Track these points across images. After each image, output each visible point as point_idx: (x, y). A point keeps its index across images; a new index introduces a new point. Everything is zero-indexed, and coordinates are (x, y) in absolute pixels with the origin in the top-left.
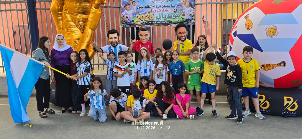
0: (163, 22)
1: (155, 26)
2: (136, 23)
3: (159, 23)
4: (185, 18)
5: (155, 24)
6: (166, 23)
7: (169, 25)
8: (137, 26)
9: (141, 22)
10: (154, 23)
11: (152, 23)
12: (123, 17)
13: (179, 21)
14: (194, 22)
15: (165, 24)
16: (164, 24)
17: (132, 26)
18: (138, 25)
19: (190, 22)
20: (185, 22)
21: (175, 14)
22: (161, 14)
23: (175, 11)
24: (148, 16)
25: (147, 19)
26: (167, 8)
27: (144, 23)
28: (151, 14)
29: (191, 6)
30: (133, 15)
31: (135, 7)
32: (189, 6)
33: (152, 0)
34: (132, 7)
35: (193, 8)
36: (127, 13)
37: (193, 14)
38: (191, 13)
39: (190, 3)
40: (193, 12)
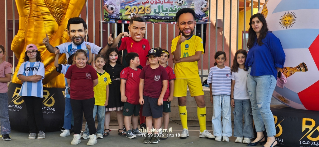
0: (164, 18)
1: (152, 22)
2: (125, 18)
3: (157, 19)
5: (152, 20)
6: (167, 19)
7: (172, 23)
8: (126, 22)
10: (150, 19)
11: (148, 18)
12: (106, 8)
14: (206, 19)
15: (166, 21)
16: (164, 21)
17: (118, 22)
18: (127, 20)
19: (201, 19)
21: (180, 7)
22: (161, 7)
23: (180, 4)
24: (143, 8)
25: (140, 12)
28: (147, 5)
30: (121, 5)
36: (113, 2)
37: (205, 9)
38: (203, 7)
40: (206, 6)
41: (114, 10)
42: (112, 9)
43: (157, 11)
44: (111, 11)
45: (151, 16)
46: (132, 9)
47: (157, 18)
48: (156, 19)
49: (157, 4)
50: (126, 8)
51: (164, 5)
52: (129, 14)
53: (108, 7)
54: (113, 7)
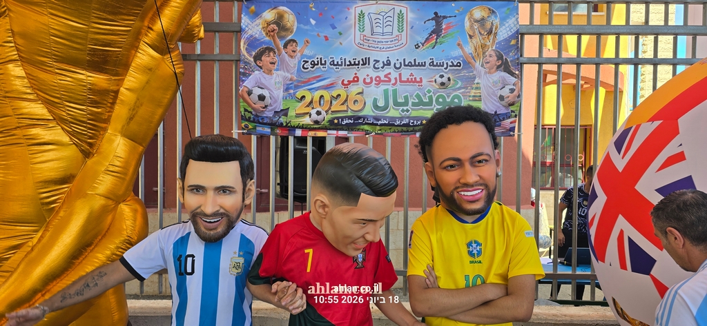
0: (398, 123)
2: (295, 122)
3: (381, 125)
5: (366, 127)
8: (299, 133)
10: (362, 124)
11: (356, 122)
12: (246, 96)
14: (512, 125)
15: (405, 129)
16: (400, 128)
17: (278, 132)
18: (303, 127)
21: (442, 92)
22: (390, 93)
23: (443, 84)
24: (343, 97)
25: (336, 106)
26: (414, 70)
27: (325, 123)
28: (355, 89)
29: (505, 67)
30: (287, 89)
31: (293, 63)
32: (498, 67)
33: (358, 40)
34: (282, 61)
35: (512, 74)
36: (263, 81)
37: (511, 97)
38: (505, 92)
39: (500, 57)
40: (512, 91)
41: (268, 101)
42: (262, 98)
43: (381, 103)
44: (259, 105)
45: (364, 118)
46: (317, 98)
47: (380, 122)
48: (377, 125)
49: (383, 87)
50: (299, 95)
51: (399, 87)
52: (306, 110)
53: (250, 93)
54: (265, 93)
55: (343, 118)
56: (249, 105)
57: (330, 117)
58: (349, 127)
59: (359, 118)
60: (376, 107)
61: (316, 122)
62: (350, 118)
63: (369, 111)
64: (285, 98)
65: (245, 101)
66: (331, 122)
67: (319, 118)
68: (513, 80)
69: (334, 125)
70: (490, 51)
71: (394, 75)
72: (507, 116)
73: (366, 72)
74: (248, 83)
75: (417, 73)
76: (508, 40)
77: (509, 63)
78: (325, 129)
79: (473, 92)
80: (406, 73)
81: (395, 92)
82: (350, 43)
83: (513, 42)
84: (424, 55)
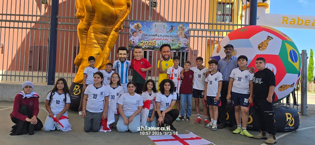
1: (156, 50)
4: (181, 46)
9: (145, 46)
12: (130, 41)
13: (176, 48)
20: (180, 49)
21: (173, 42)
22: (161, 42)
23: (173, 40)
24: (151, 43)
25: (150, 44)
26: (167, 37)
27: (147, 48)
28: (154, 41)
29: (186, 37)
30: (139, 40)
31: (141, 35)
32: (185, 37)
33: (155, 30)
34: (138, 34)
35: (187, 39)
36: (134, 38)
37: (187, 44)
38: (186, 43)
39: (185, 35)
40: (187, 42)
41: (135, 43)
42: (134, 42)
43: (159, 44)
44: (133, 43)
45: (156, 47)
46: (145, 43)
49: (160, 41)
50: (142, 42)
51: (163, 41)
52: (143, 45)
53: (131, 41)
54: (134, 41)
55: (151, 47)
56: (131, 43)
57: (148, 46)
58: (152, 49)
59: (155, 47)
60: (158, 45)
61: (145, 48)
62: (152, 47)
63: (157, 46)
64: (138, 42)
65: (130, 42)
66: (148, 48)
67: (146, 47)
68: (188, 40)
69: (149, 48)
70: (183, 34)
71: (162, 38)
72: (186, 48)
73: (156, 37)
74: (131, 39)
75: (167, 38)
76: (187, 32)
77: (187, 36)
78: (147, 49)
79: (179, 42)
80: (165, 38)
81: (162, 42)
82: (153, 31)
83: (188, 32)
84: (169, 34)
